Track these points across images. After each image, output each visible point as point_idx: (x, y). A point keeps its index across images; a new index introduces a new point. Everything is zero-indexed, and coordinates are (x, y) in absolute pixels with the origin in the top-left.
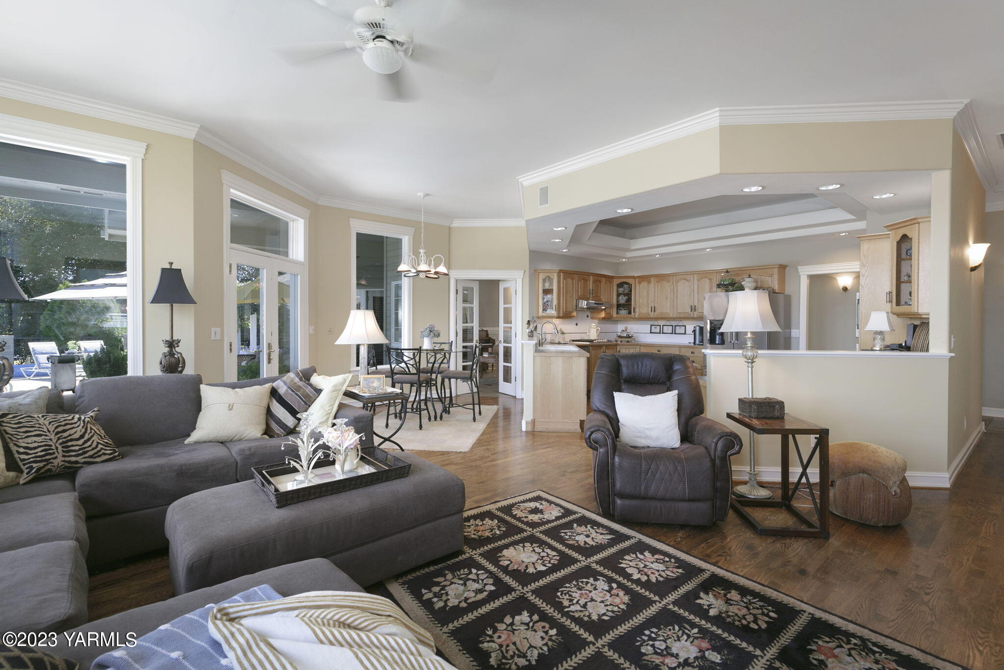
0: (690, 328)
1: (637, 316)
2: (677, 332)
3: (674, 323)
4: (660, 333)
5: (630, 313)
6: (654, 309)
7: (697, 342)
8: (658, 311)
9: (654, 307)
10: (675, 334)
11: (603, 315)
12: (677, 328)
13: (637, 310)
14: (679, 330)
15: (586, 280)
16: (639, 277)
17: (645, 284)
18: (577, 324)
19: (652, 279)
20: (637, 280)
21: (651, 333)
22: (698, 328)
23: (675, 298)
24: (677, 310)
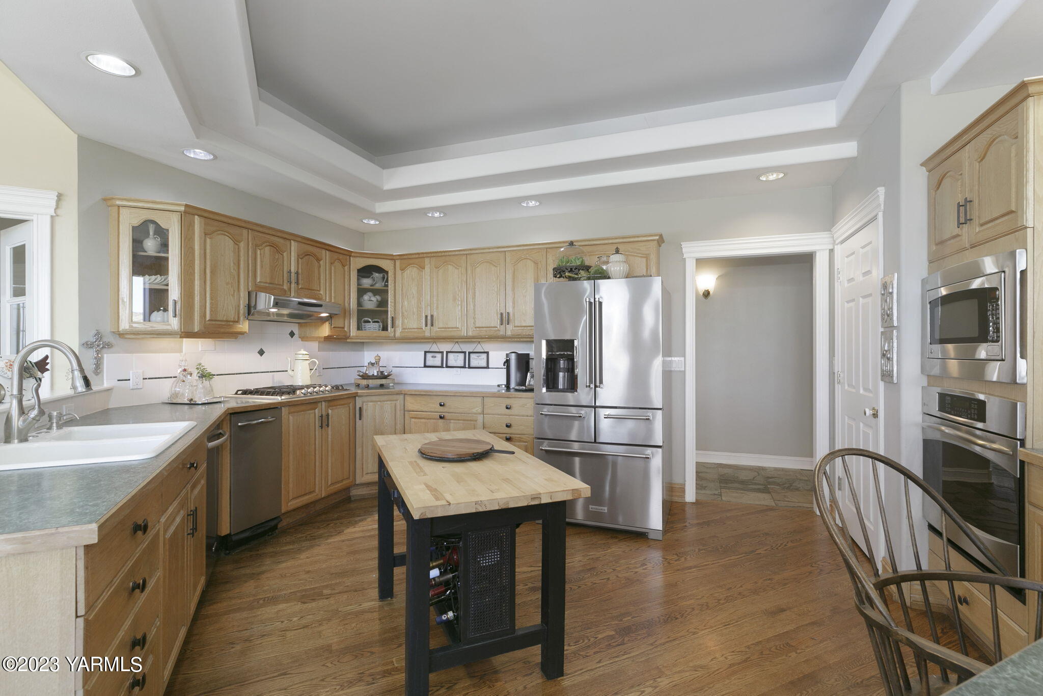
0: (498, 356)
1: (398, 334)
2: (472, 365)
3: (468, 348)
4: (442, 367)
5: (385, 328)
6: (430, 321)
7: (513, 385)
8: (439, 324)
9: (432, 316)
10: (470, 367)
11: (325, 330)
12: (472, 356)
13: (399, 322)
14: (476, 360)
15: (277, 250)
16: (401, 257)
17: (411, 272)
18: (261, 352)
19: (427, 261)
20: (398, 263)
21: (425, 366)
22: (513, 357)
23: (470, 300)
24: (474, 323)
